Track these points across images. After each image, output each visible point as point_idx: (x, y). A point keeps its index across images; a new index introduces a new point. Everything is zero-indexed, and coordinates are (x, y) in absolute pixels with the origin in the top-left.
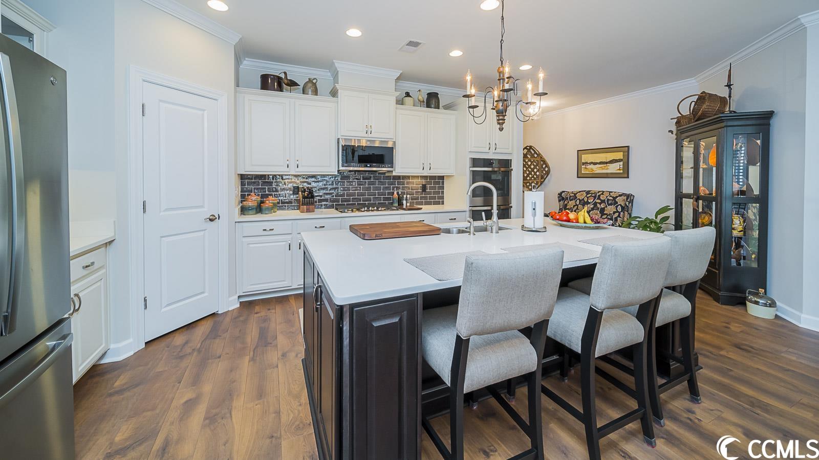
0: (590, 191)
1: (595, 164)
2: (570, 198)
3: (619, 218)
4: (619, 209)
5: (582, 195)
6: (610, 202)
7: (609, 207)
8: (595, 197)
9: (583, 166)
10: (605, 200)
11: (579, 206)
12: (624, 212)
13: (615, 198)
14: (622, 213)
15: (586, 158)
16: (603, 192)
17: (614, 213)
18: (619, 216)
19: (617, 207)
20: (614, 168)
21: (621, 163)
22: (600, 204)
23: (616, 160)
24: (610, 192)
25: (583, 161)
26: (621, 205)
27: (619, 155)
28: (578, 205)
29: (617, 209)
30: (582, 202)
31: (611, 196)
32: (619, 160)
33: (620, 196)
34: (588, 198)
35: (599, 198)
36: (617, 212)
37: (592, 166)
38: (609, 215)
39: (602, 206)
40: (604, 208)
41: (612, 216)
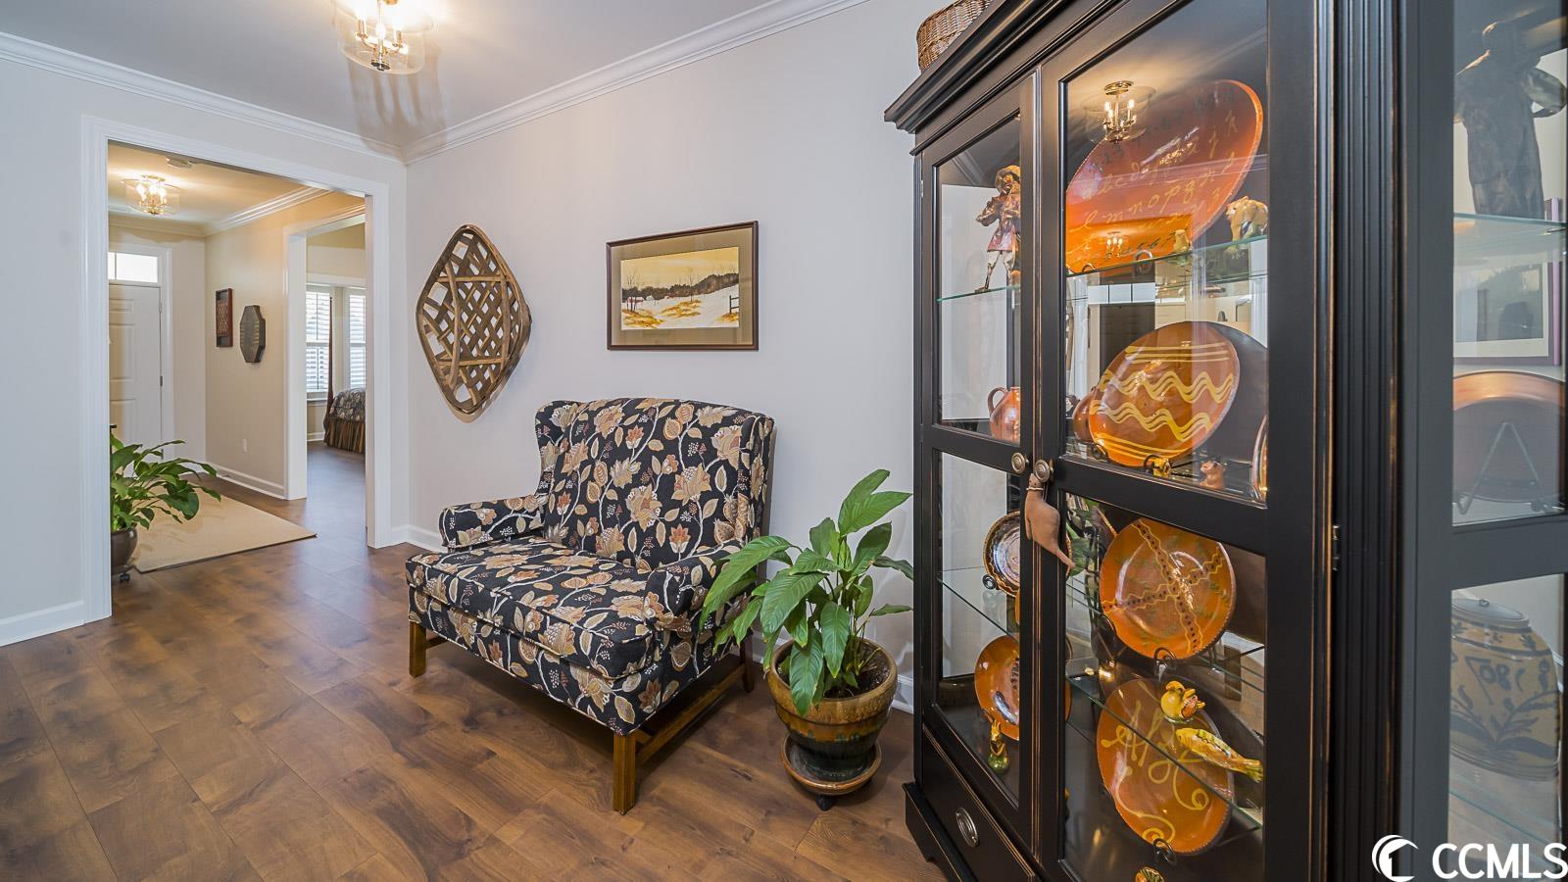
0: (639, 401)
1: (659, 294)
2: (574, 431)
3: (718, 523)
4: (721, 481)
5: (611, 418)
6: (692, 450)
7: (689, 473)
8: (647, 427)
9: (624, 306)
10: (677, 440)
11: (598, 463)
12: (736, 496)
13: (709, 432)
14: (729, 499)
15: (638, 272)
16: (677, 403)
17: (705, 497)
18: (719, 514)
19: (712, 472)
20: (714, 311)
21: (734, 291)
22: (661, 456)
23: (719, 278)
24: (699, 406)
25: (625, 285)
26: (726, 463)
27: (726, 261)
28: (595, 462)
29: (712, 483)
30: (608, 447)
31: (696, 425)
32: (732, 280)
33: (727, 422)
34: (627, 429)
35: (659, 435)
36: (714, 494)
37: (648, 305)
38: (686, 508)
39: (668, 466)
40: (673, 475)
41: (697, 515)
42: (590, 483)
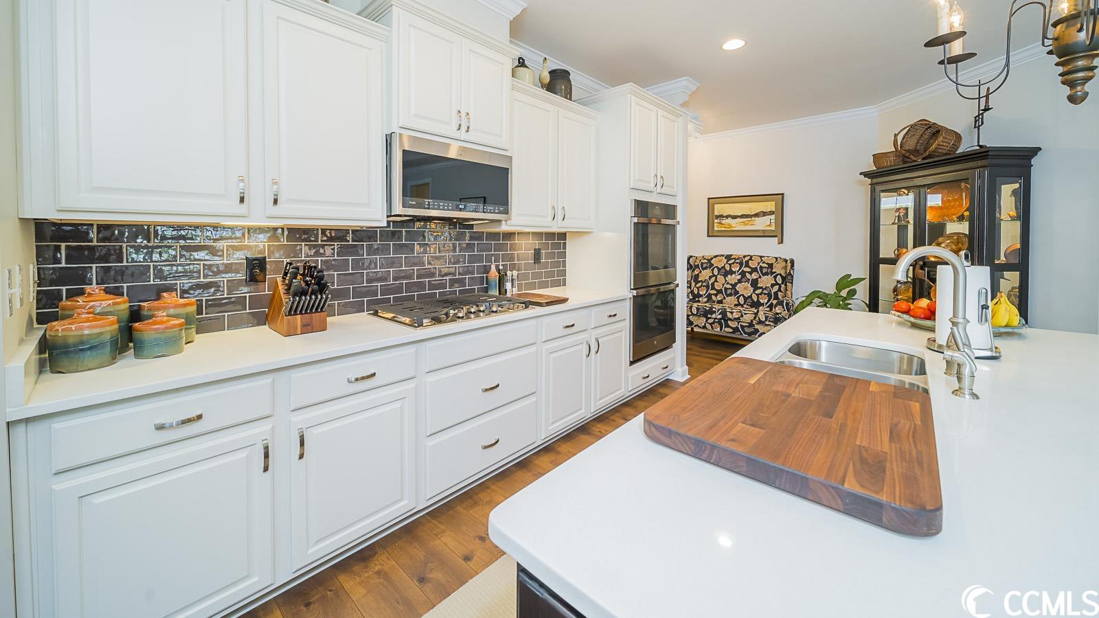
0: (732, 255)
1: (734, 217)
2: (702, 266)
3: (779, 293)
4: (779, 280)
5: (720, 261)
6: (764, 271)
7: (764, 278)
8: (741, 264)
9: (716, 221)
10: (756, 268)
11: (718, 276)
12: (786, 285)
13: (770, 265)
14: (783, 286)
15: (719, 209)
16: (751, 257)
17: (773, 285)
18: (780, 290)
19: (775, 277)
20: (761, 224)
21: (773, 217)
22: (750, 273)
23: (765, 213)
24: (761, 257)
25: (716, 213)
26: (780, 275)
27: (770, 206)
28: (716, 276)
29: (775, 280)
30: (723, 270)
31: (764, 262)
32: (771, 213)
33: (777, 261)
34: (730, 265)
35: (747, 265)
36: (777, 284)
37: (730, 221)
38: (765, 289)
39: (754, 276)
40: (757, 279)
41: (770, 291)
42: (716, 283)
